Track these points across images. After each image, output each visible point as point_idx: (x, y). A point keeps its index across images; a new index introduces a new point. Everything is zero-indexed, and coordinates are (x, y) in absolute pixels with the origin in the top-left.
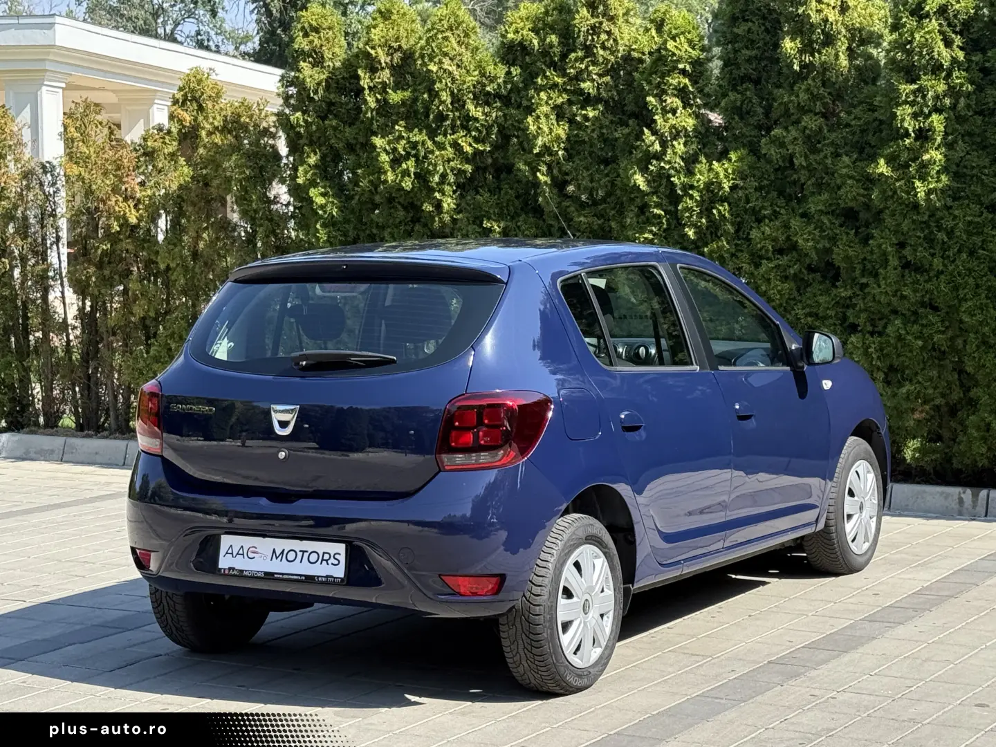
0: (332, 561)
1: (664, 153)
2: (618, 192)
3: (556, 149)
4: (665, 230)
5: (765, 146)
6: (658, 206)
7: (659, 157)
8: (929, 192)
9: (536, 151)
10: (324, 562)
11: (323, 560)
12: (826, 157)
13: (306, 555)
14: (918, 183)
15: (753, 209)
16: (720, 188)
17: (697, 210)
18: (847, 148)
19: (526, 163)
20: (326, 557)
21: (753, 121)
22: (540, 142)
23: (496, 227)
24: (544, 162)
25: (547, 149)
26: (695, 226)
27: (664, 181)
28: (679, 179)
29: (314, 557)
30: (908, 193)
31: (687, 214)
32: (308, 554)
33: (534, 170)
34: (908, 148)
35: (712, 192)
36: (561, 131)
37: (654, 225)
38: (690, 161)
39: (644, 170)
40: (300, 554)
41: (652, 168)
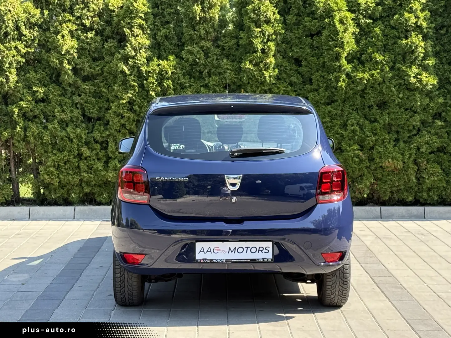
0: (265, 250)
1: (136, 55)
2: (105, 74)
3: (72, 52)
4: (137, 92)
5: (184, 54)
6: (134, 81)
7: (133, 57)
8: (270, 77)
9: (63, 53)
10: (260, 252)
11: (259, 251)
12: (213, 60)
13: (249, 249)
14: (265, 73)
15: (181, 83)
16: (167, 73)
17: (156, 83)
18: (222, 56)
19: (57, 59)
20: (261, 249)
21: (173, 42)
22: (65, 48)
23: (40, 90)
24: (66, 59)
25: (68, 52)
26: (154, 91)
27: (136, 70)
28: (144, 68)
29: (253, 250)
30: (261, 77)
31: (151, 85)
32: (250, 248)
33: (61, 63)
34: (259, 57)
35: (162, 75)
36: (75, 43)
37: (131, 90)
38: (149, 60)
39: (126, 63)
40: (245, 249)
41: (130, 63)
